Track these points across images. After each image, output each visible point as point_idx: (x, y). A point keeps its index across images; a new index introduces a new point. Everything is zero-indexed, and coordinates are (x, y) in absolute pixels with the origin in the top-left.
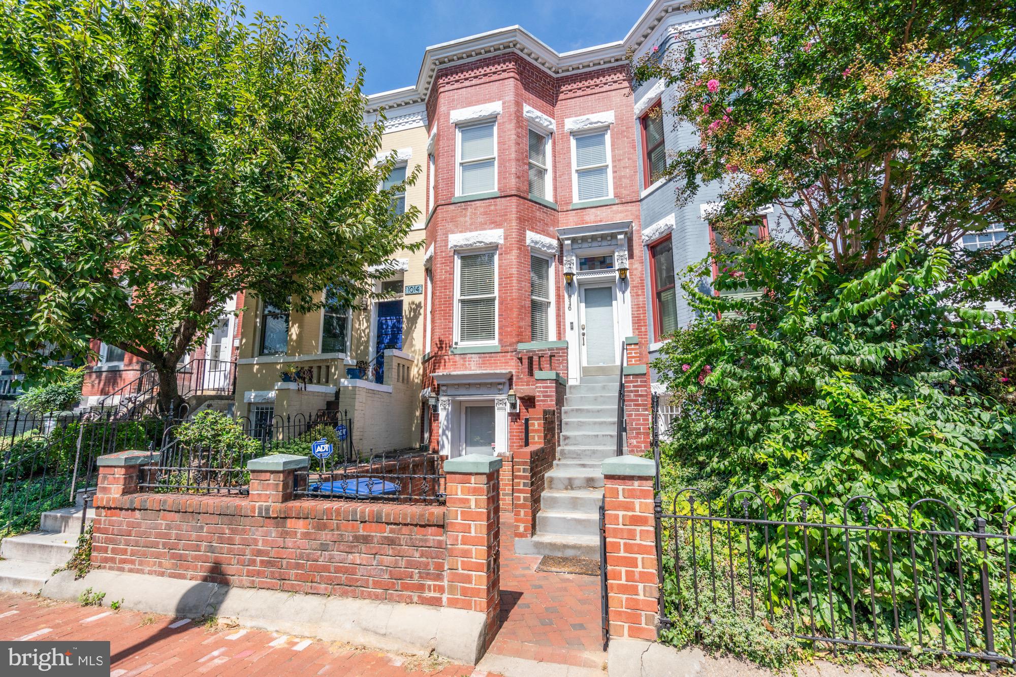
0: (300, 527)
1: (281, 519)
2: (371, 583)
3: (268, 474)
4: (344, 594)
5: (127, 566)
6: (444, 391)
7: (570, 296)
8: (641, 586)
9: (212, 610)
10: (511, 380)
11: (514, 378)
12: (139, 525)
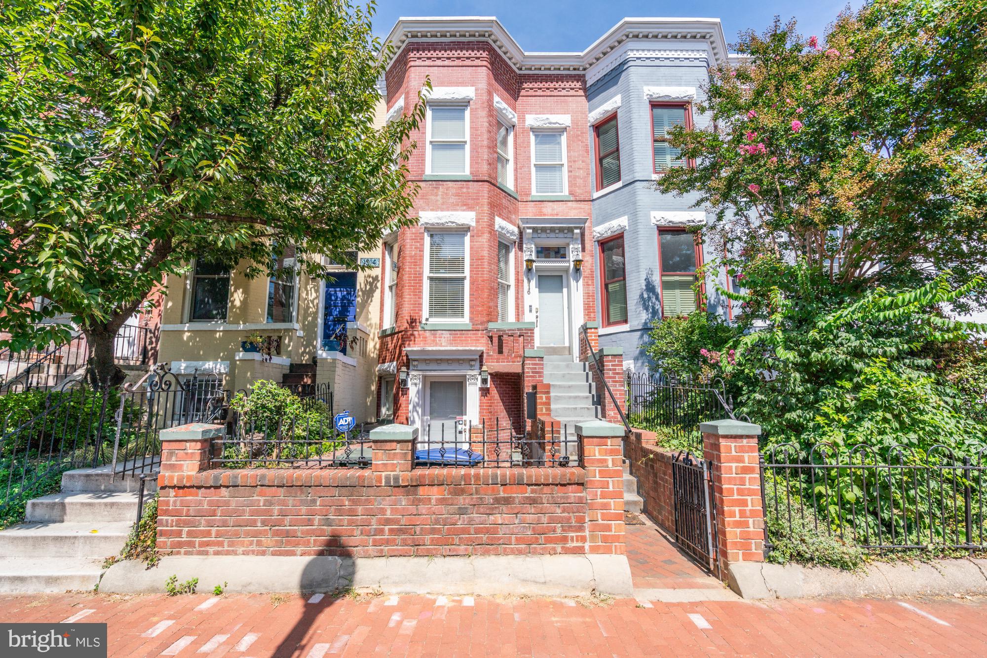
0: (435, 494)
1: (412, 487)
2: (513, 540)
3: (395, 444)
4: (486, 553)
5: (211, 549)
6: (414, 366)
7: (529, 281)
8: (751, 521)
9: (347, 582)
10: (481, 356)
11: (485, 355)
12: (227, 504)
